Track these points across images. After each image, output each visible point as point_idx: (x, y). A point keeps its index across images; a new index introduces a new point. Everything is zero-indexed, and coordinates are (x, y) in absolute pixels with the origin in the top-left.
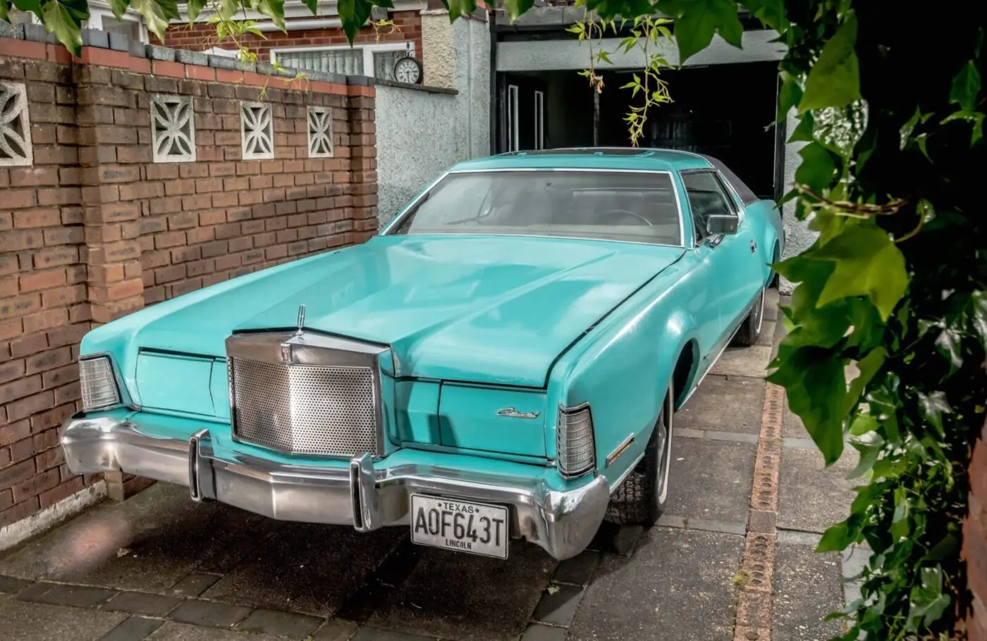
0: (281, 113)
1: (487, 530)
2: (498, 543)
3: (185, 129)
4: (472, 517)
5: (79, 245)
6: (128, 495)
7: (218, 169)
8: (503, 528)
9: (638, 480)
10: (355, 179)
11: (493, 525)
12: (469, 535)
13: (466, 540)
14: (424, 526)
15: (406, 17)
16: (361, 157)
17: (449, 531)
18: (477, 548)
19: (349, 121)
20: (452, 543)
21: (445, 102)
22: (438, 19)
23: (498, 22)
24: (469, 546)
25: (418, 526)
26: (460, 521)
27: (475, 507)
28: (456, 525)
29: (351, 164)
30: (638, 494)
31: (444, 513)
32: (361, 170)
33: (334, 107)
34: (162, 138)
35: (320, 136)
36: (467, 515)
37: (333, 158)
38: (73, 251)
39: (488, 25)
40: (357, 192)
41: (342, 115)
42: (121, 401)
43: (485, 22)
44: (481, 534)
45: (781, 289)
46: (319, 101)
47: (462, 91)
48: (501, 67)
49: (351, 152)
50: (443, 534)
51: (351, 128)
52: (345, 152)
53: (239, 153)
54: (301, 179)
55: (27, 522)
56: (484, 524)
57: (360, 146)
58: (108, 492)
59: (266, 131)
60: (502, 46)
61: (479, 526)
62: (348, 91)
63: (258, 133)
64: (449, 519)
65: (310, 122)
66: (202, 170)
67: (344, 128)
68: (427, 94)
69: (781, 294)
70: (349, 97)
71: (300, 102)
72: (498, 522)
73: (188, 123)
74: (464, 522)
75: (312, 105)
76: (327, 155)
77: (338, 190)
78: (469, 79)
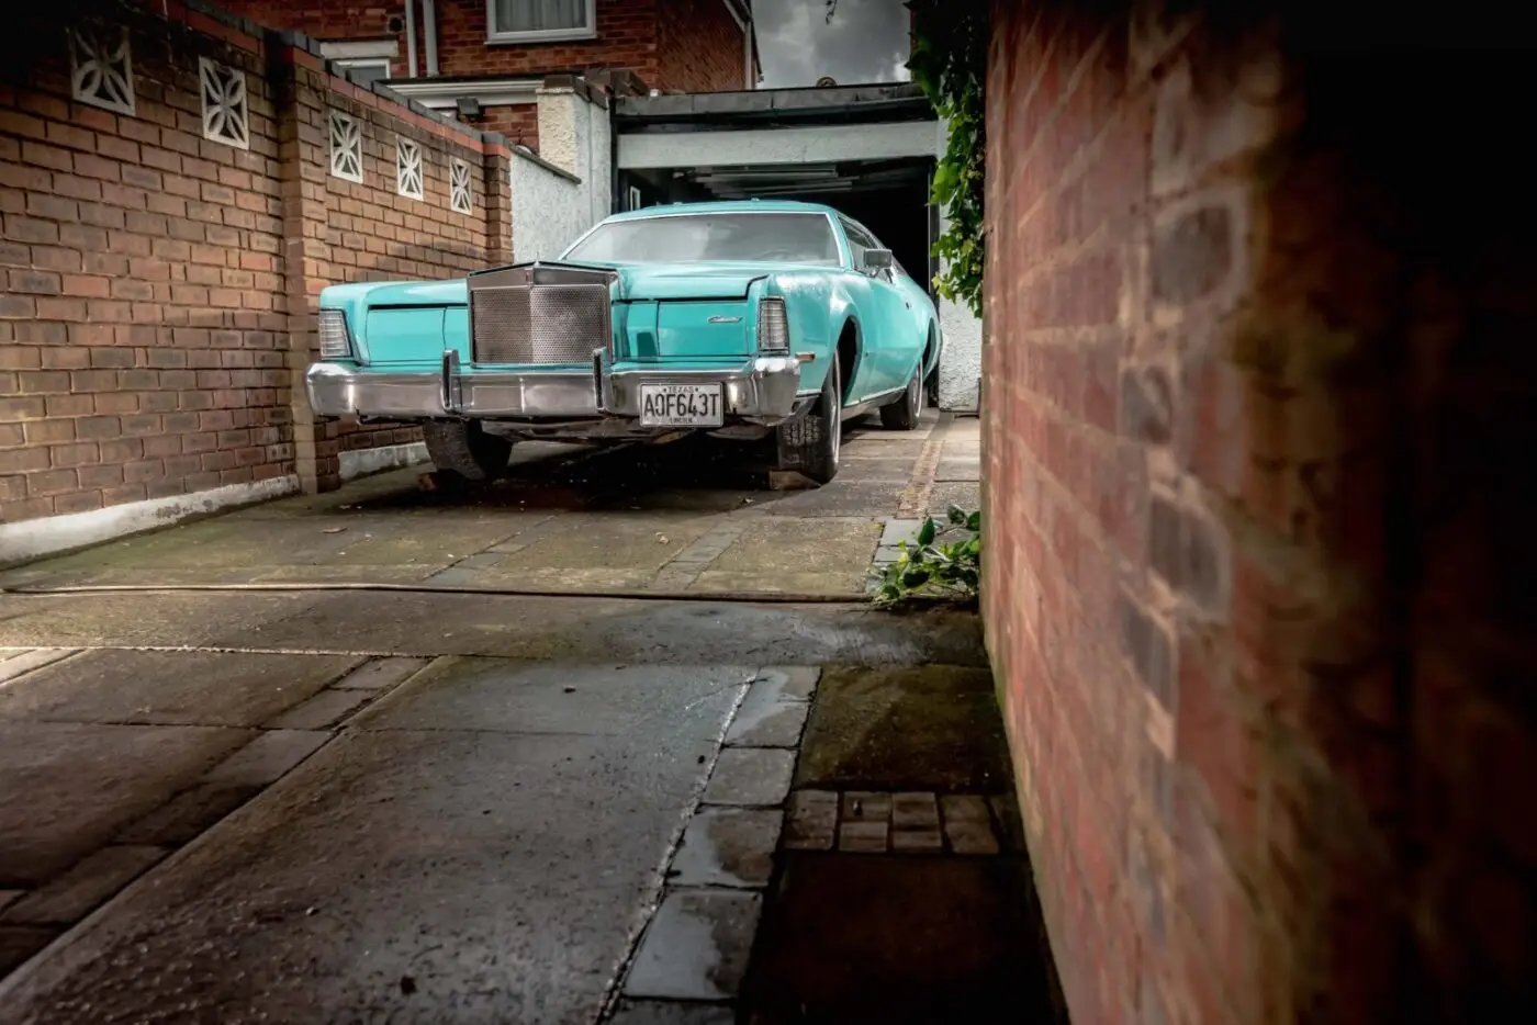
0: (429, 157)
1: (705, 404)
2: (714, 413)
3: (354, 149)
4: (692, 396)
5: (280, 237)
6: (322, 489)
7: (381, 198)
8: (719, 401)
9: (815, 422)
10: (492, 244)
11: (710, 399)
12: (690, 411)
13: (688, 416)
14: (652, 410)
16: (499, 220)
17: (673, 412)
18: (697, 421)
19: (486, 181)
20: (676, 420)
21: (567, 188)
22: (557, 99)
23: (618, 111)
24: (690, 420)
25: (647, 410)
26: (682, 400)
27: (694, 387)
28: (679, 404)
29: (487, 229)
30: (816, 435)
31: (669, 396)
32: (498, 234)
33: (473, 164)
34: (338, 153)
35: (461, 190)
36: (688, 395)
37: (471, 217)
38: (274, 241)
39: (608, 112)
40: (496, 259)
41: (479, 173)
42: (352, 355)
43: (605, 109)
44: (701, 408)
45: (941, 405)
46: (459, 153)
47: (585, 181)
48: (623, 164)
49: (488, 215)
50: (668, 414)
51: (487, 189)
52: (482, 214)
53: (394, 187)
54: (447, 231)
55: (243, 486)
56: (703, 399)
57: (497, 208)
58: (300, 486)
59: (416, 170)
60: (623, 139)
61: (698, 403)
62: (484, 149)
63: (410, 171)
64: (673, 400)
65: (452, 173)
66: (366, 194)
67: (480, 187)
68: (551, 175)
69: (942, 410)
70: (486, 157)
71: (443, 148)
72: (714, 396)
73: (356, 144)
74: (685, 401)
75: (455, 156)
76: (466, 211)
77: (475, 252)
78: (591, 170)
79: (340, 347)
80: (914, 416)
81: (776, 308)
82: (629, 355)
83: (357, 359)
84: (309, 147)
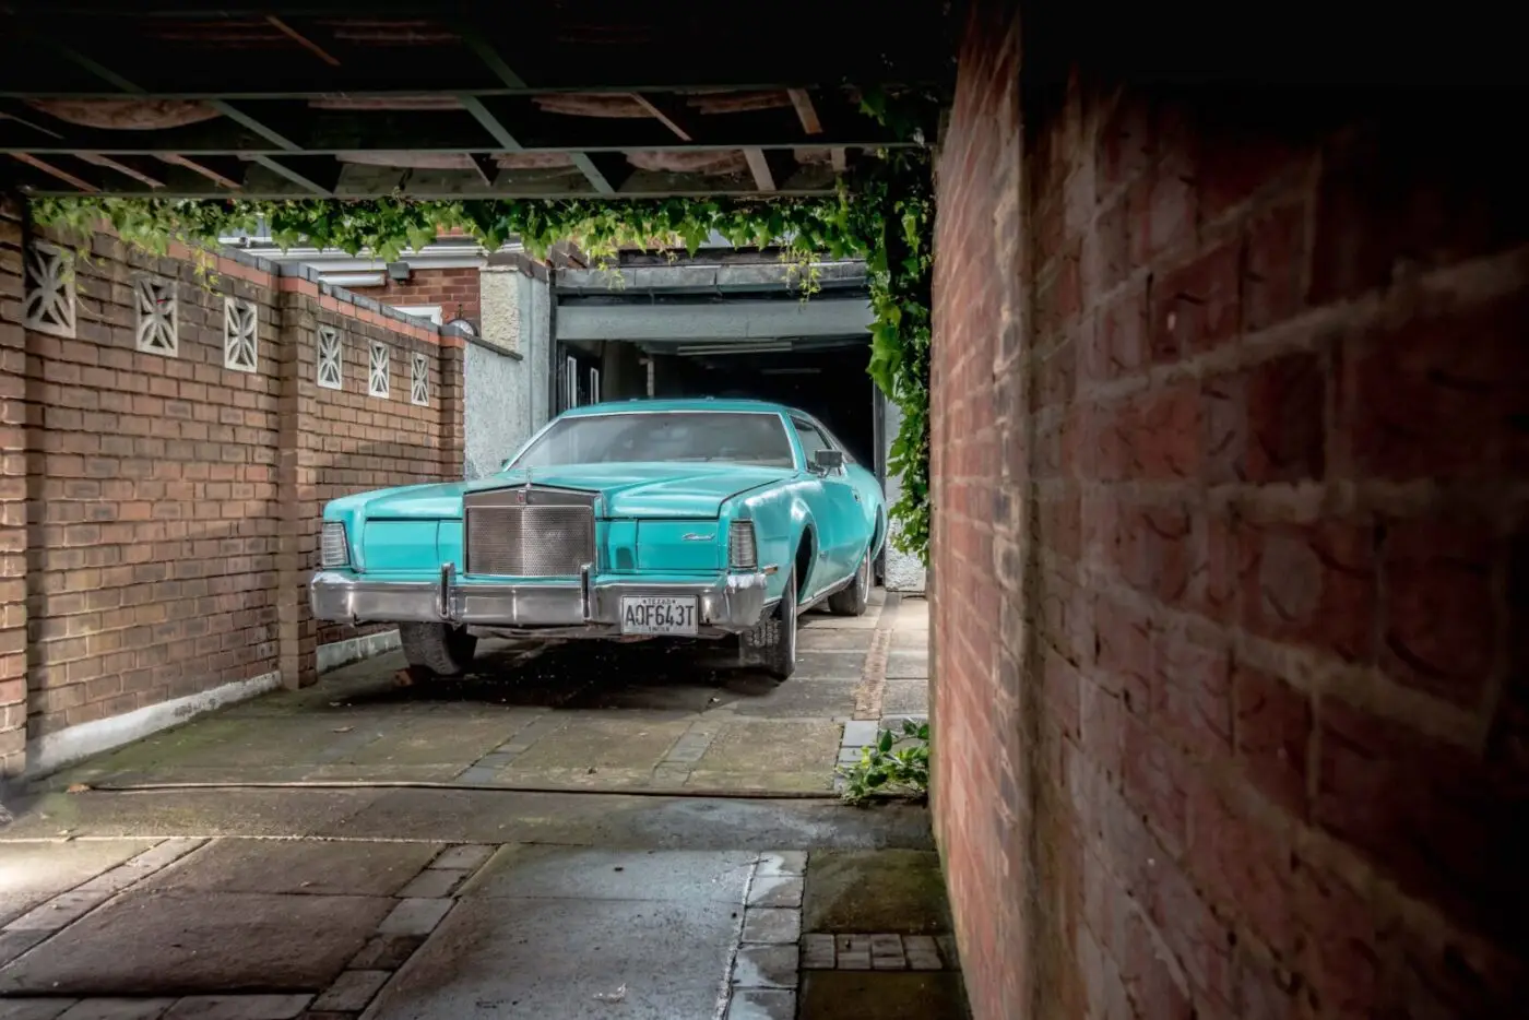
0: (395, 356)
1: (681, 615)
2: (689, 623)
3: (336, 359)
4: (669, 607)
5: (275, 448)
6: (302, 685)
7: (355, 401)
8: (693, 611)
9: (776, 625)
10: (445, 433)
11: (686, 610)
12: (667, 621)
13: (665, 625)
14: (633, 620)
15: (431, 276)
16: (453, 410)
17: (652, 621)
18: (673, 630)
19: (441, 372)
20: (655, 629)
21: (510, 366)
22: (499, 276)
23: (559, 283)
24: (668, 629)
25: (628, 619)
26: (660, 611)
27: (671, 599)
28: (658, 615)
29: (441, 418)
30: (777, 637)
31: (648, 607)
32: (452, 423)
33: (431, 356)
34: (323, 364)
35: (420, 383)
36: (666, 606)
37: (428, 408)
38: (270, 453)
39: (548, 285)
40: (447, 447)
41: (435, 364)
42: (350, 563)
43: (545, 282)
44: (677, 618)
45: (888, 585)
46: (420, 349)
47: (526, 357)
48: (560, 335)
49: (442, 404)
50: (647, 624)
51: (443, 379)
52: (436, 404)
53: (366, 389)
54: (409, 425)
55: (239, 684)
56: (680, 611)
57: (453, 398)
59: (384, 371)
60: (561, 310)
61: (675, 615)
62: (441, 340)
63: (379, 372)
64: (652, 611)
65: (413, 368)
66: (344, 399)
67: (436, 378)
68: (496, 354)
69: (889, 590)
70: (442, 348)
71: (407, 346)
72: (690, 608)
73: (338, 354)
74: (663, 612)
75: (416, 351)
76: (425, 404)
77: (430, 442)
78: (531, 345)
79: (340, 555)
80: (862, 601)
81: (746, 530)
82: (609, 568)
83: (353, 566)
84: (305, 365)
